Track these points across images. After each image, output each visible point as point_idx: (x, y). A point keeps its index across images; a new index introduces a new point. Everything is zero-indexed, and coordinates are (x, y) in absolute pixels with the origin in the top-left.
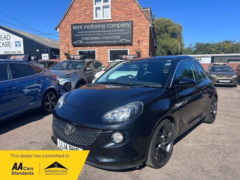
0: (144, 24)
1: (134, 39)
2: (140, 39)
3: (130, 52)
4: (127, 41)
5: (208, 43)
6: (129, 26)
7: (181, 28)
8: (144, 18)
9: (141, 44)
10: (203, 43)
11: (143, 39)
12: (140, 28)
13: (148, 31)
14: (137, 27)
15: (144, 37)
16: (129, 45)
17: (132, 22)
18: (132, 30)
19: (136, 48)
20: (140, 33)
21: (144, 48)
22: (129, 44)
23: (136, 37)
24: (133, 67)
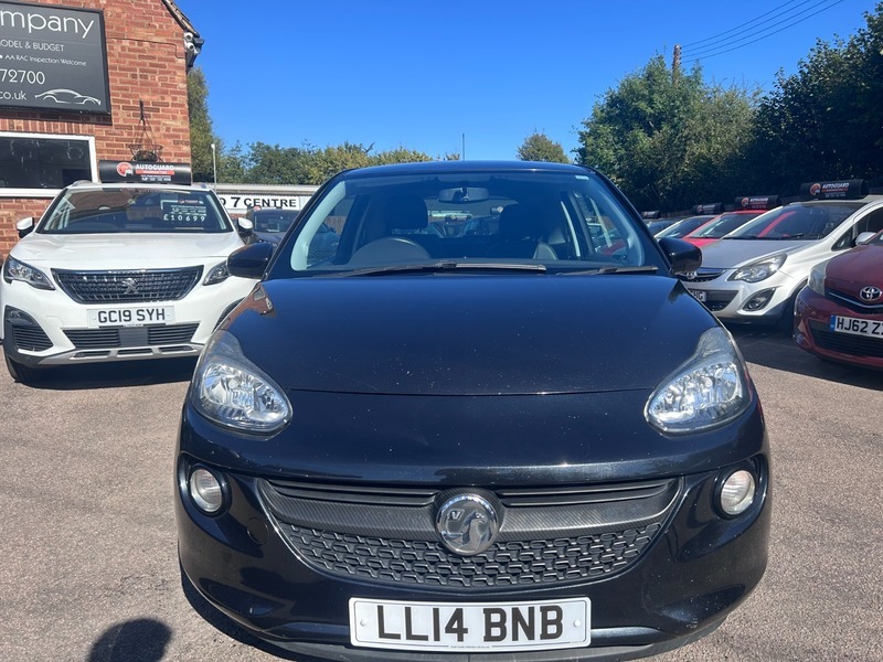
0: (156, 35)
1: (117, 95)
2: (145, 97)
3: (98, 151)
4: (82, 100)
5: (296, 149)
6: (87, 31)
7: (200, 83)
8: (156, 7)
9: (154, 122)
10: (277, 147)
11: (157, 98)
12: (143, 51)
13: (179, 68)
14: (126, 43)
15: (166, 92)
16: (94, 119)
17: (101, 14)
18: (105, 55)
19: (129, 134)
20: (141, 70)
21: (170, 141)
22: (93, 114)
23: (126, 89)
24: (176, 215)
